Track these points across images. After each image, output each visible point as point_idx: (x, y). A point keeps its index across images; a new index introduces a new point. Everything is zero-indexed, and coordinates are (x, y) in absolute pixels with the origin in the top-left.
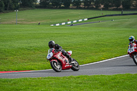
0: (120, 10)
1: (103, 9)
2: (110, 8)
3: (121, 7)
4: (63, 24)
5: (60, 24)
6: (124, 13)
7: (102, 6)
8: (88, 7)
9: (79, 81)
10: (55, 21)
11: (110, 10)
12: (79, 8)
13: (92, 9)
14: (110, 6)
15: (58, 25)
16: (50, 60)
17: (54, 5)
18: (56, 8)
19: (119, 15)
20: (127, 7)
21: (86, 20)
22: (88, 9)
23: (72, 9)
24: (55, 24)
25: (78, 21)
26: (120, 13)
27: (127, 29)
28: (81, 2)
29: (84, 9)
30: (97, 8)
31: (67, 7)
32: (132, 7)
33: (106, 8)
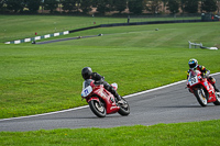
0: (125, 16)
1: (96, 15)
2: (108, 13)
3: (127, 10)
4: (27, 40)
5: (22, 40)
6: (132, 21)
7: (94, 10)
8: (70, 11)
9: (55, 140)
10: (13, 36)
11: (109, 16)
12: (54, 13)
13: (77, 14)
14: (108, 10)
15: (18, 42)
16: (88, 98)
17: (11, 9)
18: (15, 14)
19: (124, 24)
20: (136, 12)
21: (66, 33)
22: (70, 14)
23: (41, 14)
24: (12, 41)
25: (52, 35)
26: (125, 20)
27: (137, 49)
28: (58, 3)
29: (63, 14)
30: (85, 14)
31: (33, 11)
32: (145, 12)
33: (100, 14)
